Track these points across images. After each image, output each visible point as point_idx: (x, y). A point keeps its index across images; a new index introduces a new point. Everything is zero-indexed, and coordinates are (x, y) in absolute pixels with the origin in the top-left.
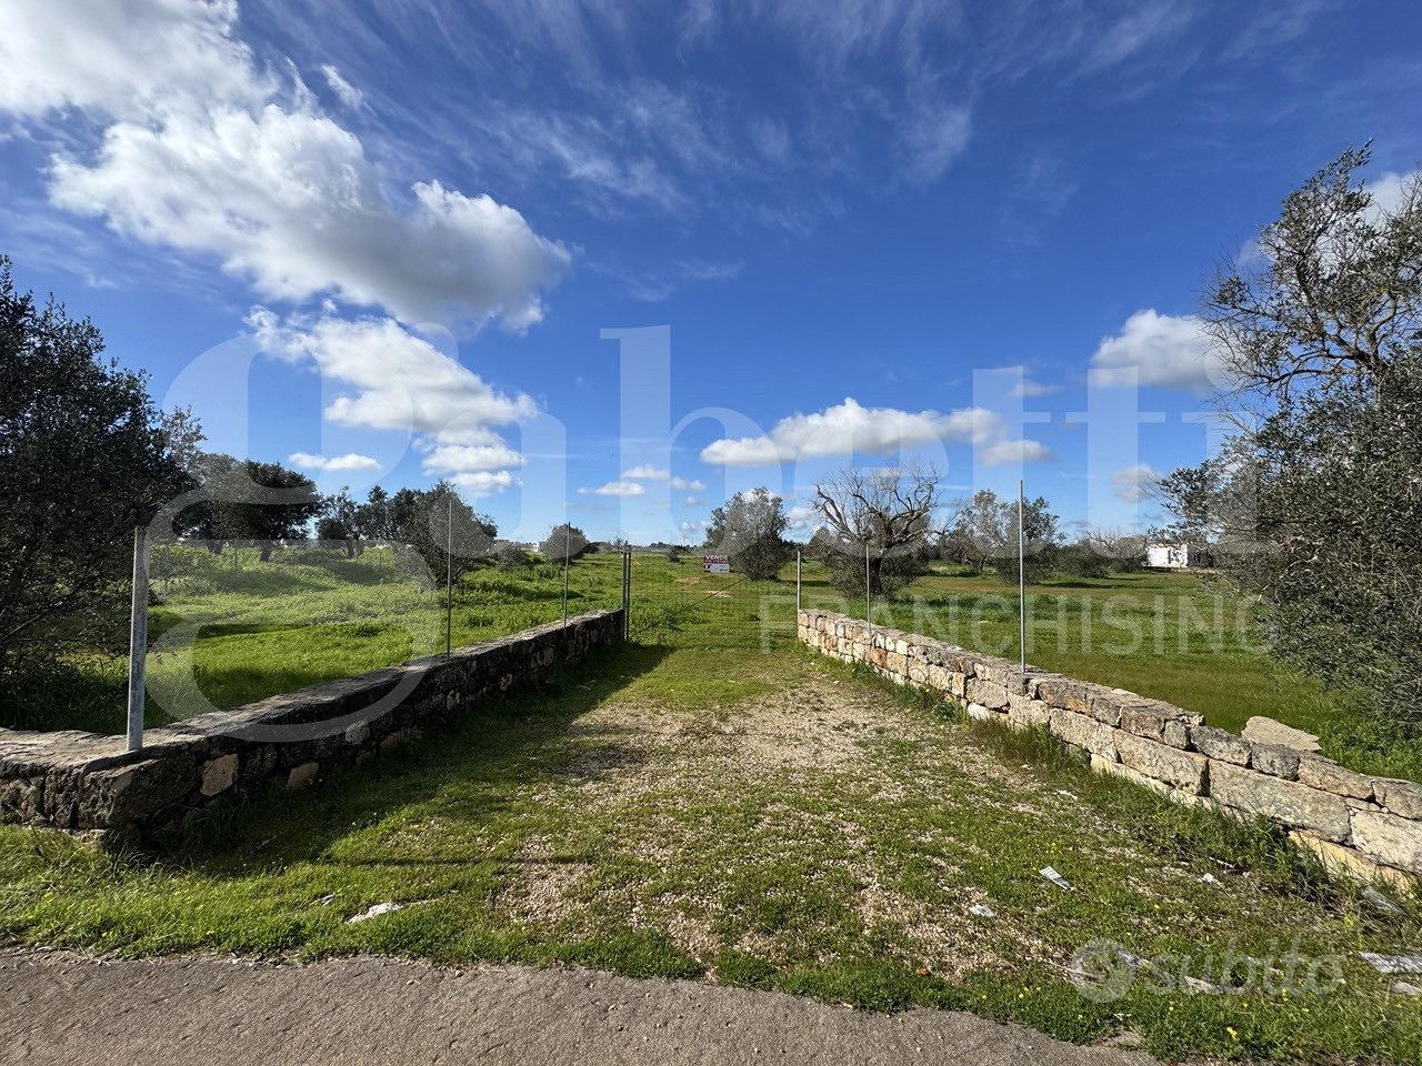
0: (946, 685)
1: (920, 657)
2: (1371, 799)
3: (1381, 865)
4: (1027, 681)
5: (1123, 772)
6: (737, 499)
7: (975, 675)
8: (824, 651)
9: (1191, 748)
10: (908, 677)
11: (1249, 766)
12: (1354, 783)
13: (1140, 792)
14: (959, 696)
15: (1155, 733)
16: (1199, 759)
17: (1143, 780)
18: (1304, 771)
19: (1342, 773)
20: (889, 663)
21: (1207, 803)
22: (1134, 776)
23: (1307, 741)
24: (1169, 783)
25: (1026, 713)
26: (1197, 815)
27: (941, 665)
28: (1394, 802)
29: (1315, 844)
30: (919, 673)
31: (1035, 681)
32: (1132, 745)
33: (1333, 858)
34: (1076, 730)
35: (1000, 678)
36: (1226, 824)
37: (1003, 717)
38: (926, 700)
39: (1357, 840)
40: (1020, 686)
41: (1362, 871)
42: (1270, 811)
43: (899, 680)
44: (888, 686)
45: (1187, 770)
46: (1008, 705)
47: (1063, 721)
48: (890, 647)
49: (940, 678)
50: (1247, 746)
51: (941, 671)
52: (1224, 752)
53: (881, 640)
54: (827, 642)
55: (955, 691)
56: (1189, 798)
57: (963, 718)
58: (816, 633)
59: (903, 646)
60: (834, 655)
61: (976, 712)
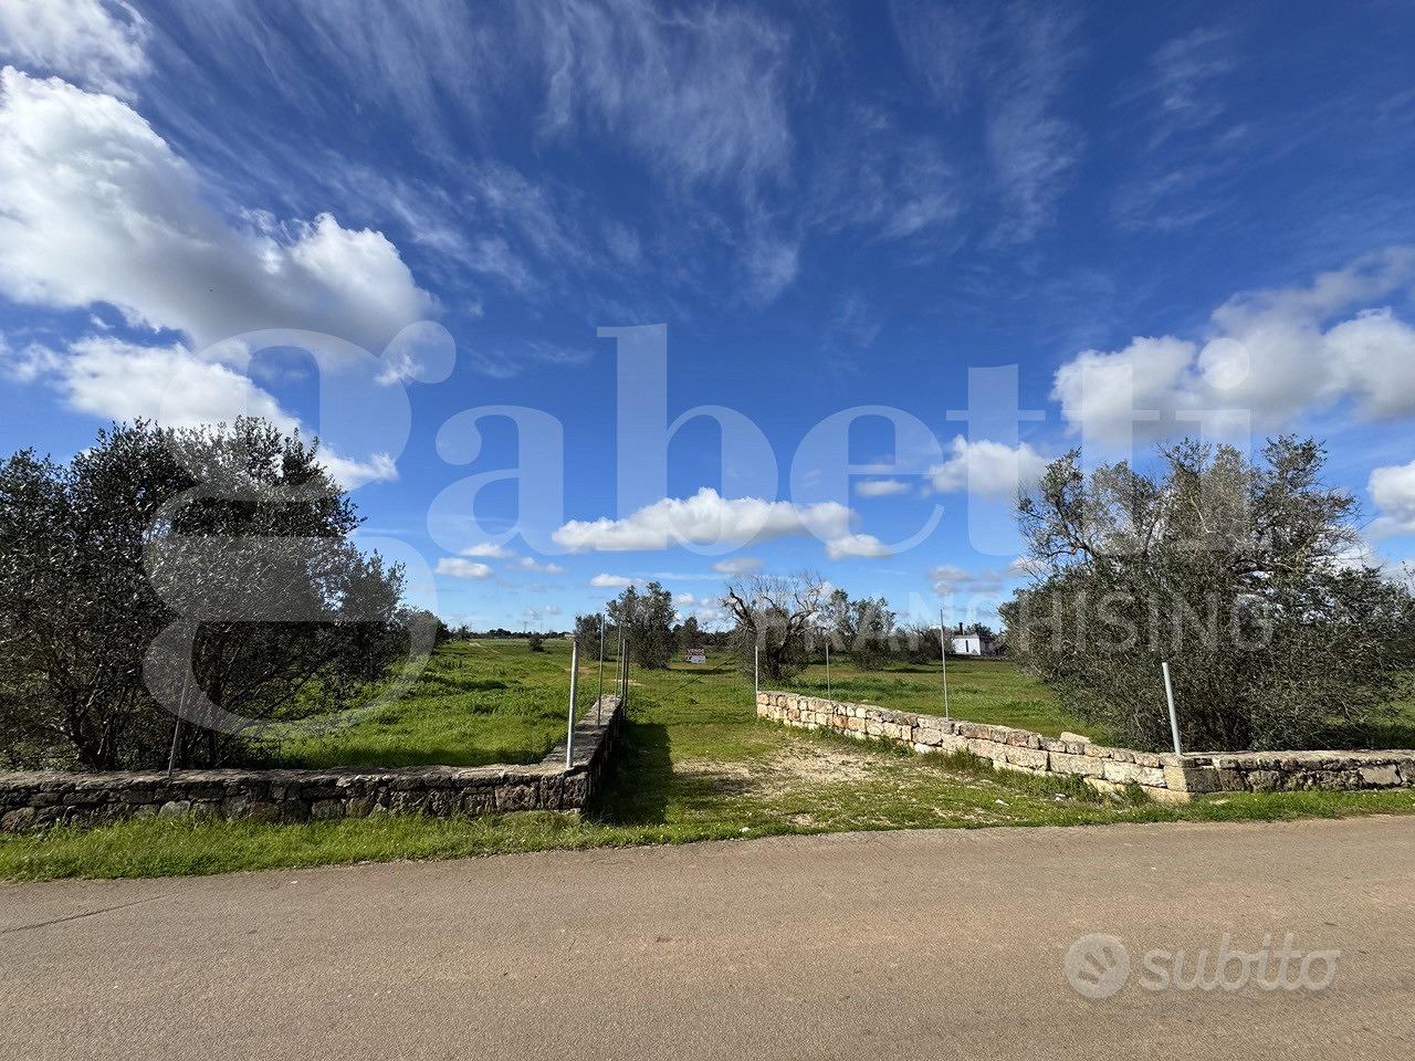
0: (897, 734)
1: (876, 718)
2: (1109, 757)
3: (1115, 784)
4: (953, 725)
5: (1010, 767)
6: (630, 591)
7: (918, 726)
8: (786, 722)
9: (1041, 748)
10: (867, 733)
11: (1066, 752)
12: (1104, 751)
13: (1020, 775)
14: (908, 741)
15: (1025, 743)
16: (1045, 753)
17: (1020, 769)
18: (1086, 750)
19: (1099, 748)
20: (850, 725)
21: (1050, 774)
22: (1016, 768)
23: (1086, 740)
24: (1032, 768)
25: (953, 744)
26: (1048, 780)
27: (893, 722)
28: (1117, 756)
29: (1093, 781)
30: (876, 730)
31: (957, 725)
32: (1014, 751)
33: (1099, 785)
34: (983, 749)
35: (936, 725)
36: (1060, 780)
37: (939, 749)
38: (886, 745)
39: (1107, 775)
40: (949, 728)
41: (1110, 788)
42: (1076, 771)
43: (859, 736)
44: (854, 741)
45: (1040, 759)
46: (942, 741)
47: (976, 745)
48: (851, 713)
49: (893, 731)
50: (1064, 743)
51: (893, 725)
52: (1053, 746)
53: (842, 710)
54: (790, 715)
55: (905, 738)
56: (1042, 773)
57: (912, 753)
58: (778, 708)
59: (861, 712)
60: (797, 724)
61: (921, 749)
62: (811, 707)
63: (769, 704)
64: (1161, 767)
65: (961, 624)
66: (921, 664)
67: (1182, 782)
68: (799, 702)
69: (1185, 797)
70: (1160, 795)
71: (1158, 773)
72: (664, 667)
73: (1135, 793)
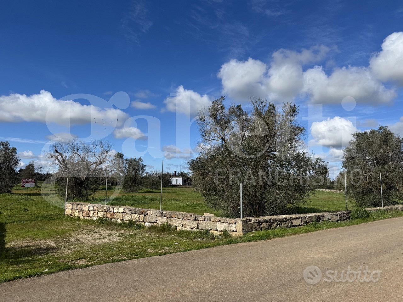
0: (137, 219)
1: (128, 212)
2: (219, 221)
3: (220, 231)
4: (162, 213)
5: (184, 229)
7: (147, 214)
8: (81, 217)
9: (196, 220)
10: (123, 220)
11: (204, 221)
12: (217, 219)
13: (187, 232)
14: (142, 222)
15: (190, 218)
16: (197, 221)
17: (187, 229)
18: (212, 219)
20: (115, 216)
21: (198, 230)
22: (186, 229)
23: (212, 215)
24: (192, 228)
25: (162, 221)
26: (197, 233)
27: (136, 213)
28: (222, 221)
29: (213, 231)
30: (127, 218)
31: (164, 212)
32: (186, 222)
33: (215, 232)
34: (174, 222)
35: (155, 213)
36: (201, 232)
37: (155, 224)
38: (132, 224)
39: (217, 228)
40: (160, 214)
41: (218, 233)
42: (207, 228)
43: (119, 221)
44: (116, 224)
45: (195, 224)
46: (157, 220)
47: (171, 221)
48: (116, 210)
49: (135, 217)
50: (204, 217)
51: (136, 215)
52: (201, 219)
53: (111, 209)
54: (84, 213)
55: (141, 220)
56: (195, 230)
57: (143, 227)
58: (77, 211)
59: (121, 210)
60: (88, 218)
61: (147, 224)
62: (96, 209)
63: (72, 209)
64: (235, 223)
65: (175, 172)
66: (156, 189)
67: (241, 229)
68: (89, 207)
69: (242, 234)
70: (234, 234)
71: (234, 226)
72: (9, 192)
73: (226, 234)
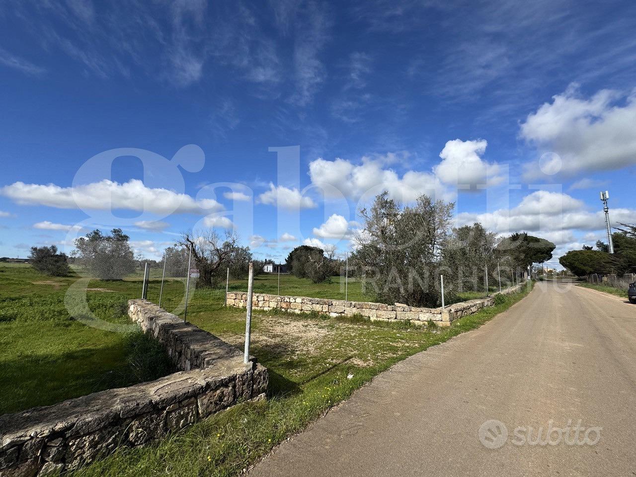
0: (320, 309)
1: (308, 302)
2: (421, 311)
3: (424, 321)
4: (351, 303)
5: (379, 319)
6: (95, 233)
7: (332, 304)
9: (393, 310)
10: (302, 310)
11: (403, 311)
12: (419, 309)
13: (382, 322)
14: (326, 312)
15: (386, 309)
16: (395, 312)
17: (383, 319)
18: (412, 309)
19: (417, 308)
20: (292, 306)
21: (397, 320)
22: (381, 319)
24: (389, 319)
25: (350, 312)
26: (397, 323)
27: (318, 304)
28: (424, 311)
29: (414, 321)
30: (308, 308)
31: (353, 303)
32: (380, 312)
33: (417, 322)
34: (366, 313)
35: (342, 304)
36: (400, 322)
37: (343, 314)
38: (314, 315)
39: (420, 318)
40: (349, 305)
41: (421, 323)
42: (407, 318)
43: (297, 312)
44: (293, 314)
45: (393, 314)
46: (345, 311)
47: (362, 311)
48: (292, 300)
49: (318, 308)
51: (318, 305)
52: (399, 309)
53: (287, 299)
55: (324, 311)
56: (393, 320)
57: (329, 318)
58: (242, 301)
59: (299, 300)
60: (256, 308)
61: (333, 315)
62: (266, 299)
63: (236, 299)
64: (441, 313)
67: (448, 318)
68: (257, 297)
69: (448, 324)
70: (440, 324)
71: (439, 316)
73: (432, 324)
